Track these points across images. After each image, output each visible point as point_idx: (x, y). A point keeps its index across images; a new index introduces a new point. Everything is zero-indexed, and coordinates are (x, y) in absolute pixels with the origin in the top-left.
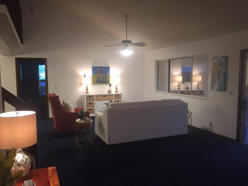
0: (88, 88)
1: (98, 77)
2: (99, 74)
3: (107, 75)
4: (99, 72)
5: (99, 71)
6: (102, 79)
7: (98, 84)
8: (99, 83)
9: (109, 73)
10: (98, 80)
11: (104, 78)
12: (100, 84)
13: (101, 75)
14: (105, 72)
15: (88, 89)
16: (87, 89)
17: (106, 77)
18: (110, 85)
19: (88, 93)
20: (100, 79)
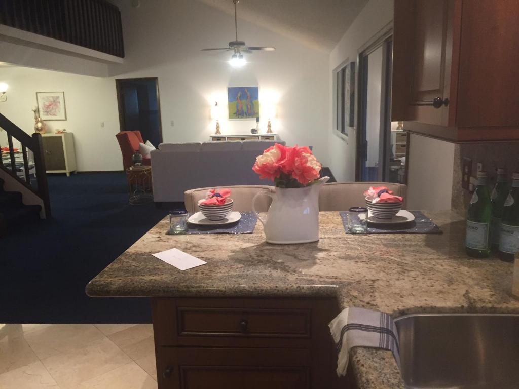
0: (220, 124)
1: (237, 107)
2: (241, 100)
3: (254, 102)
4: (240, 97)
5: (239, 95)
6: (245, 109)
7: (239, 118)
8: (240, 116)
9: (257, 98)
10: (238, 111)
11: (249, 107)
12: (242, 118)
13: (244, 102)
14: (251, 97)
15: (220, 126)
16: (217, 126)
17: (253, 105)
18: (258, 120)
19: (220, 133)
20: (242, 108)
